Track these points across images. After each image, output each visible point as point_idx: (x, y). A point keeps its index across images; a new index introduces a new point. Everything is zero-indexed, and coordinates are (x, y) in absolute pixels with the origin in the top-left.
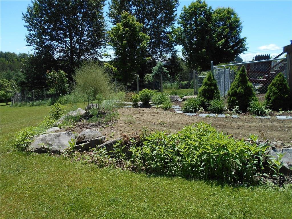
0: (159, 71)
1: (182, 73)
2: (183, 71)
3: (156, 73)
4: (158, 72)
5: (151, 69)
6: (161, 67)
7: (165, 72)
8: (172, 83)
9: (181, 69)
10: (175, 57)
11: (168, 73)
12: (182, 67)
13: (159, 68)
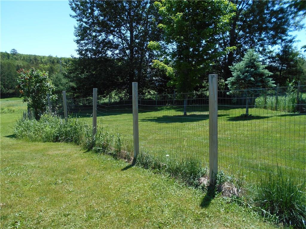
0: (247, 72)
1: (301, 77)
2: (304, 74)
3: (238, 77)
4: (243, 74)
5: (230, 67)
6: (253, 63)
7: (262, 75)
8: (279, 98)
9: (299, 72)
10: (288, 51)
11: (271, 77)
12: (300, 67)
13: (246, 64)
